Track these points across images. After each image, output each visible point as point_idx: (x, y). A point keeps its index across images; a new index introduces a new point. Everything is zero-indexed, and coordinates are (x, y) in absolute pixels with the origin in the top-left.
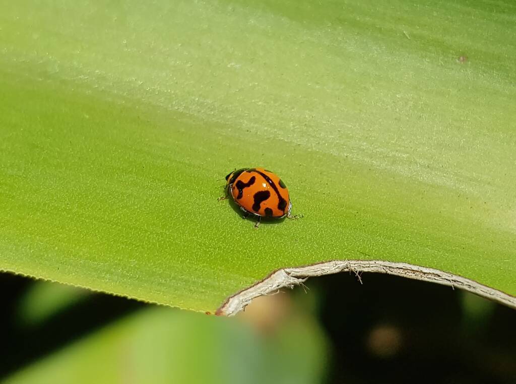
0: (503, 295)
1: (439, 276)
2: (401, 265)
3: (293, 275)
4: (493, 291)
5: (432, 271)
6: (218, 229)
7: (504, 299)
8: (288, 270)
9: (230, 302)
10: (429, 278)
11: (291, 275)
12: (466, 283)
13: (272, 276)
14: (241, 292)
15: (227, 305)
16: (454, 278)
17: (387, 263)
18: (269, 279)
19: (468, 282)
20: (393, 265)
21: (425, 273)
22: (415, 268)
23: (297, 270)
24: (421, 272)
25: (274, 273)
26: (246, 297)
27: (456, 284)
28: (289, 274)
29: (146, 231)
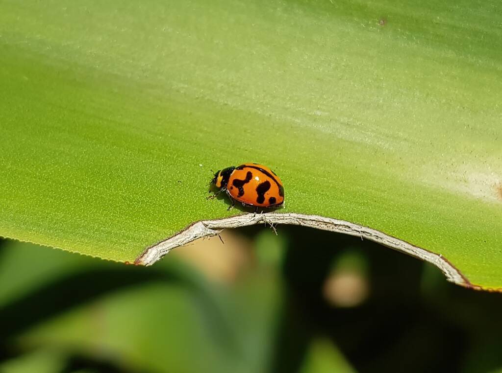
0: (407, 245)
1: (349, 227)
2: (313, 217)
3: (211, 227)
4: (398, 242)
5: (342, 223)
6: (142, 183)
7: (408, 249)
8: (206, 222)
9: (148, 253)
10: (340, 229)
11: (209, 227)
12: (373, 234)
13: (191, 228)
14: (160, 243)
15: (146, 255)
16: (363, 229)
17: (301, 216)
18: (187, 231)
19: (376, 233)
20: (306, 217)
21: (336, 225)
22: (327, 220)
23: (215, 222)
24: (333, 224)
25: (192, 225)
26: (164, 248)
27: (364, 235)
28: (206, 226)
29: (74, 186)
